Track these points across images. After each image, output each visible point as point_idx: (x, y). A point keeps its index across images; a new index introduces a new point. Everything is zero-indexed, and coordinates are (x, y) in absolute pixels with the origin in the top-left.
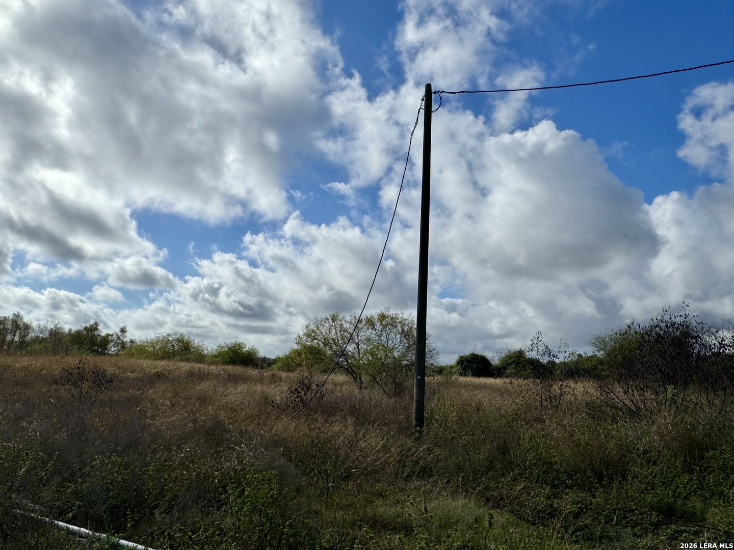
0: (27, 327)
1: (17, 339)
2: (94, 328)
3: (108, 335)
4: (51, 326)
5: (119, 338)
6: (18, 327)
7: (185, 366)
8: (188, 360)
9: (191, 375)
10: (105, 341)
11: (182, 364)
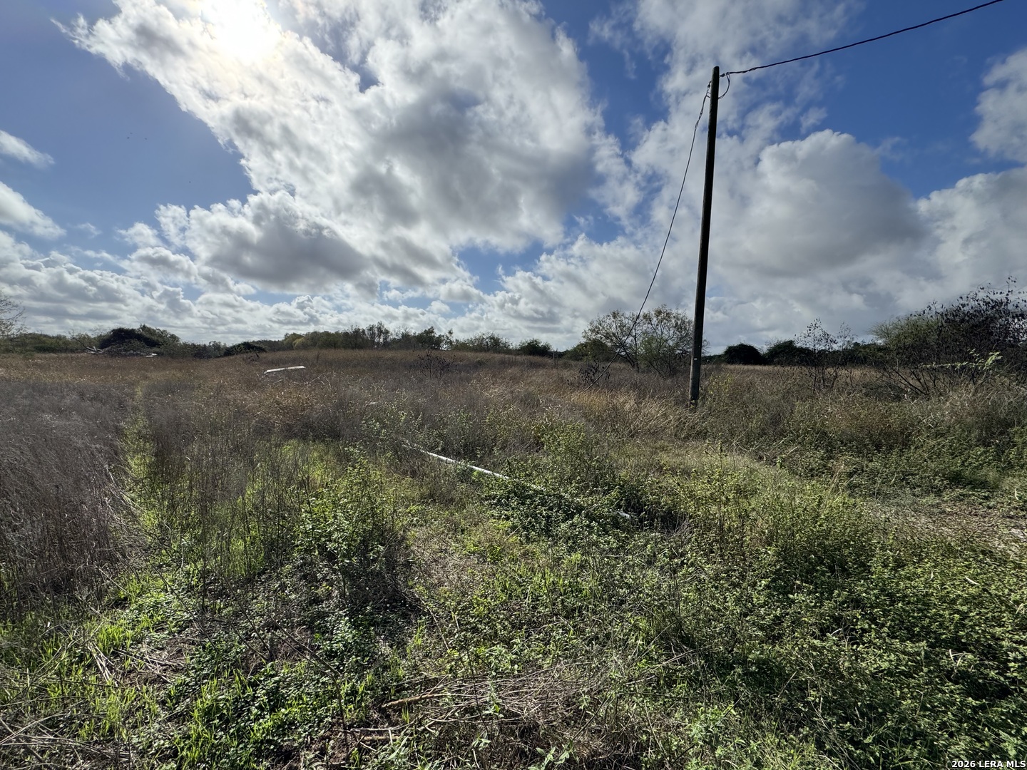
0: (387, 332)
1: (381, 340)
2: (431, 331)
3: (440, 336)
4: (402, 331)
5: (448, 338)
6: (381, 332)
7: (498, 357)
8: (499, 352)
9: (503, 363)
10: (438, 341)
11: (496, 355)
